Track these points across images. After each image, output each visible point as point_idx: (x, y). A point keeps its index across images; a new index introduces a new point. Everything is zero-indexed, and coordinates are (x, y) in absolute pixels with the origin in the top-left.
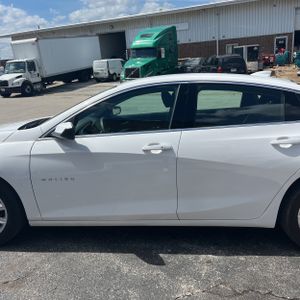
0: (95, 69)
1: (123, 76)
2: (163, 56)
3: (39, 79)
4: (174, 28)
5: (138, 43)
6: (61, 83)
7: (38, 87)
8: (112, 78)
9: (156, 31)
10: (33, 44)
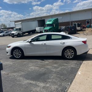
0: (37, 30)
1: (44, 31)
2: (54, 26)
3: (22, 33)
4: (58, 19)
5: (48, 23)
6: (27, 34)
7: (21, 35)
8: (41, 32)
9: (53, 20)
10: (20, 24)
